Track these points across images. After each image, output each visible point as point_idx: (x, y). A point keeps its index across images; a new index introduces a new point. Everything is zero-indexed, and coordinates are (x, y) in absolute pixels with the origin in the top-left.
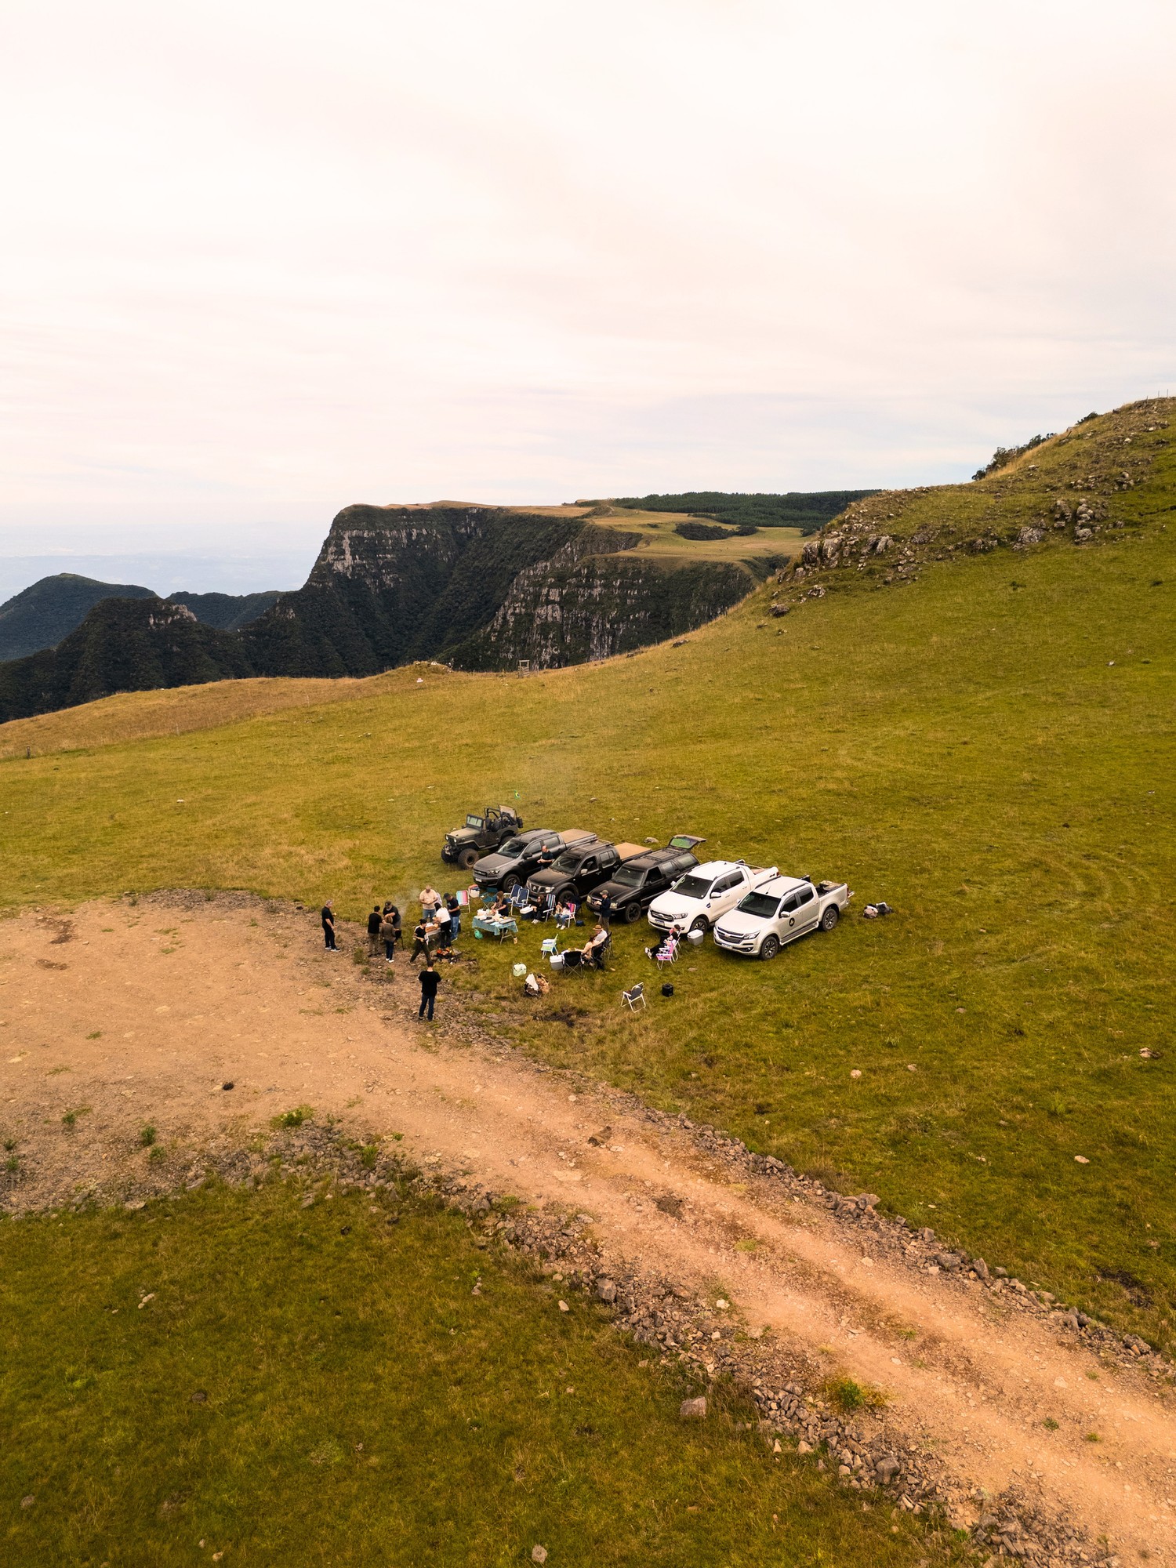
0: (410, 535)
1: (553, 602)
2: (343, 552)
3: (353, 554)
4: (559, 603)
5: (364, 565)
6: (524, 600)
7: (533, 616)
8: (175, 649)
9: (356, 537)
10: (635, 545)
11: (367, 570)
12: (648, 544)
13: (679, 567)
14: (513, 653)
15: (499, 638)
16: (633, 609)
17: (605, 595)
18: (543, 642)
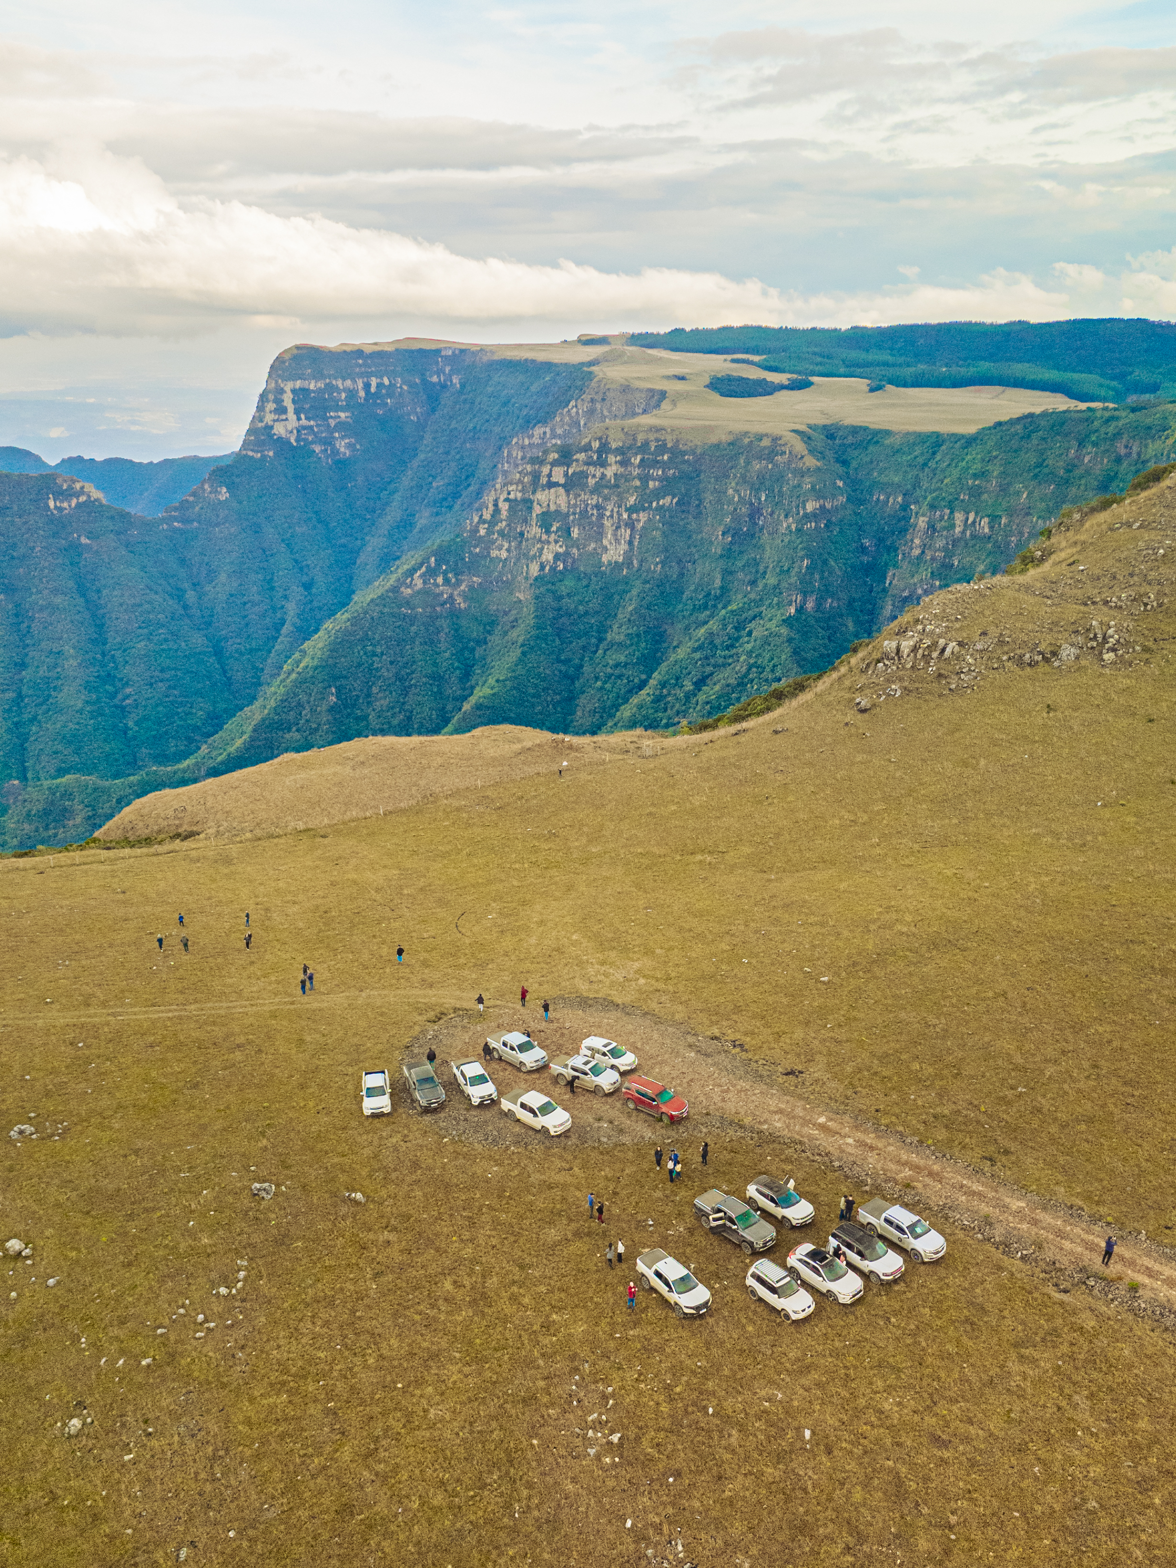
0: (367, 386)
1: (556, 484)
2: (284, 411)
3: (297, 412)
4: (564, 486)
5: (311, 427)
6: (520, 481)
7: (532, 502)
8: (84, 540)
9: (300, 389)
10: (658, 406)
11: (315, 434)
12: (674, 403)
13: (713, 439)
14: (508, 550)
15: (490, 532)
16: (658, 494)
17: (622, 475)
18: (544, 537)
